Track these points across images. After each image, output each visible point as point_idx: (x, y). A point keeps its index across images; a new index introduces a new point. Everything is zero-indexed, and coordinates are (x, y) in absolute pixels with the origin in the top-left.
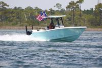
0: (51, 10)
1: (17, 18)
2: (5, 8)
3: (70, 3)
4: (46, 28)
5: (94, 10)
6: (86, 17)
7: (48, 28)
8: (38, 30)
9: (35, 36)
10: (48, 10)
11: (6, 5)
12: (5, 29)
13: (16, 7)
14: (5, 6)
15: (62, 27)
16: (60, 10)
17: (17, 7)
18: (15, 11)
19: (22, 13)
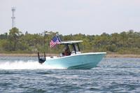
4: (61, 55)
8: (52, 57)
9: (49, 64)
15: (79, 53)
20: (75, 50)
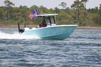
0: (56, 8)
1: (23, 16)
2: (11, 7)
3: (75, 2)
4: (38, 26)
5: (99, 8)
6: (90, 16)
7: (40, 26)
10: (53, 9)
11: (11, 3)
12: (11, 27)
13: (21, 6)
16: (64, 8)
17: (23, 6)
18: (20, 10)
19: (28, 12)
20: (51, 23)
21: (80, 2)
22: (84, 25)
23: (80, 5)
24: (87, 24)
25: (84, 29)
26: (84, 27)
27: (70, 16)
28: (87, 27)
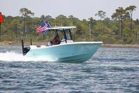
0: (91, 19)
2: (29, 17)
3: (117, 10)
7: (52, 43)
8: (38, 46)
10: (88, 20)
13: (43, 16)
14: (29, 15)
15: (70, 42)
16: (103, 19)
21: (125, 11)
22: (130, 42)
23: (124, 15)
24: (133, 41)
25: (129, 47)
26: (130, 45)
27: (110, 30)
28: (134, 45)
